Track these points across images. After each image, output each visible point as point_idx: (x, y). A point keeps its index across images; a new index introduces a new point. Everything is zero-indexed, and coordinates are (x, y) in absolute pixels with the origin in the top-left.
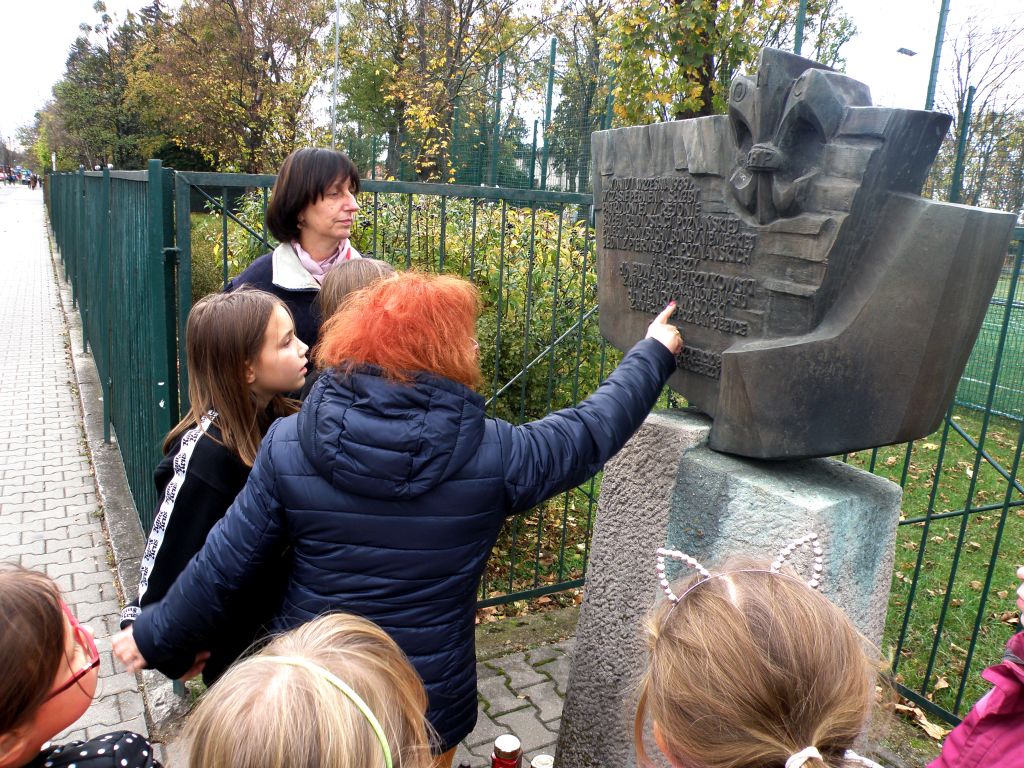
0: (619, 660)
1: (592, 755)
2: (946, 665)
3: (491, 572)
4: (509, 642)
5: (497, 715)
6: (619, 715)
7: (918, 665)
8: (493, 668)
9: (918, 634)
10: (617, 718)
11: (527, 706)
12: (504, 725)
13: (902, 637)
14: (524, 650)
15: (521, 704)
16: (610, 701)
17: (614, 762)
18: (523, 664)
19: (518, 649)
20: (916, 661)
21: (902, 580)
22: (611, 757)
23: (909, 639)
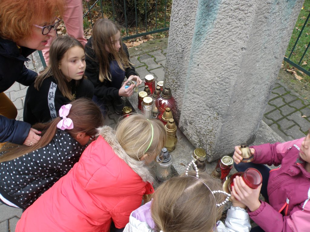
0: (184, 42)
1: (175, 79)
2: (307, 58)
3: (153, 26)
4: (156, 47)
5: (150, 70)
6: (184, 64)
7: (297, 57)
8: (150, 55)
9: (300, 47)
10: (183, 65)
11: (161, 67)
12: (152, 73)
13: (293, 49)
14: (161, 49)
15: (159, 66)
16: (181, 59)
17: (182, 81)
18: (160, 54)
19: (159, 49)
20: (297, 56)
21: (297, 30)
22: (181, 80)
23: (296, 49)
